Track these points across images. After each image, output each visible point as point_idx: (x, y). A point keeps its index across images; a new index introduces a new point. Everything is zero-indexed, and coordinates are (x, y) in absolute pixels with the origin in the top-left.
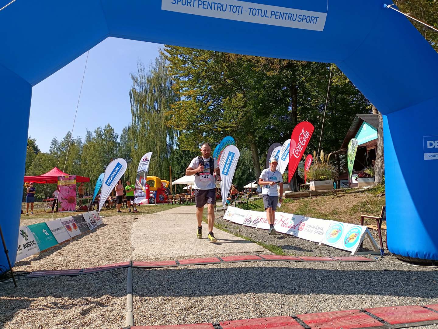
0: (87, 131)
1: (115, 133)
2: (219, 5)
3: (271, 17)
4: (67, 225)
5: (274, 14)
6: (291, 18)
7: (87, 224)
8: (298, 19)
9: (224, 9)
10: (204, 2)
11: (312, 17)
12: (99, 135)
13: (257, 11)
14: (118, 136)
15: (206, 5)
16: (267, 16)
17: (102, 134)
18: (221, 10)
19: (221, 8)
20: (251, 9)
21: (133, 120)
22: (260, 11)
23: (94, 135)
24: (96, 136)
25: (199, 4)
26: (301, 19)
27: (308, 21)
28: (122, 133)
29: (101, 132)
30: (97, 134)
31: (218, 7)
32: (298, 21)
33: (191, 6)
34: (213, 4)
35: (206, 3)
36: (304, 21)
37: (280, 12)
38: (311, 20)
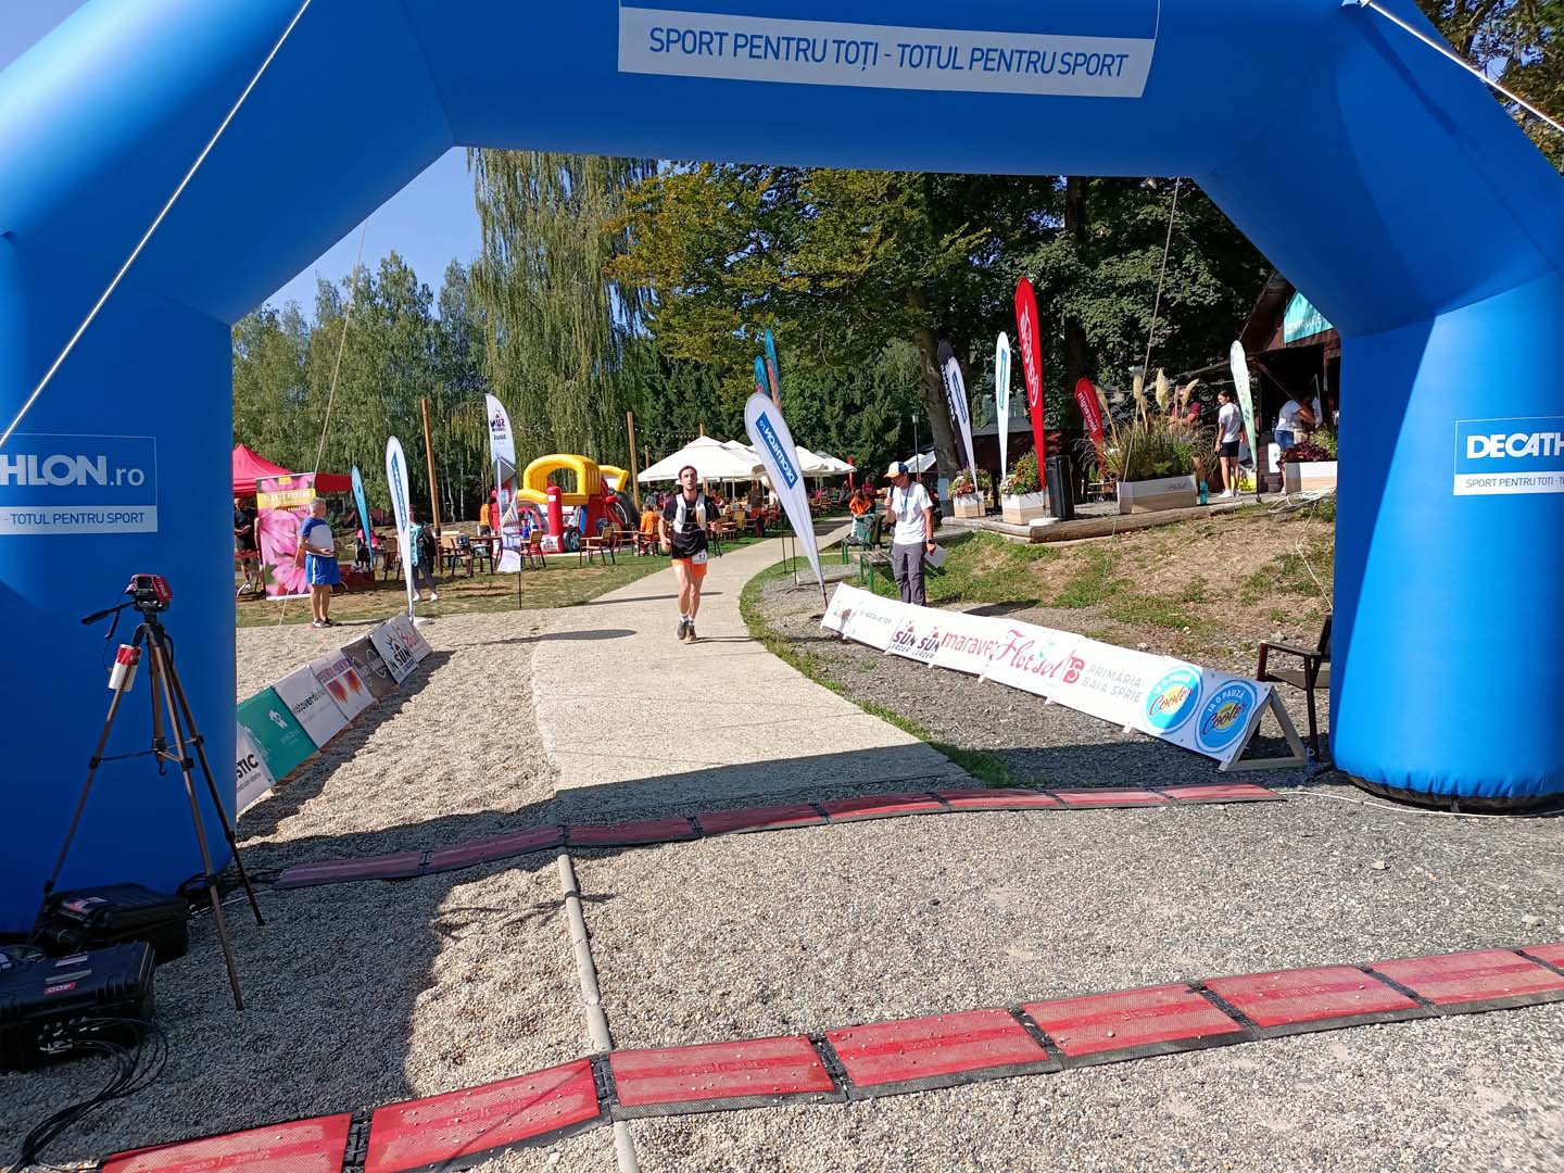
0: (320, 283)
1: (419, 285)
2: (803, 45)
3: (970, 68)
4: (331, 681)
5: (981, 56)
6: (1035, 67)
7: (385, 666)
8: (1059, 66)
9: (818, 55)
10: (753, 37)
11: (1106, 56)
12: (364, 295)
13: (926, 51)
14: (430, 295)
15: (759, 47)
16: (956, 65)
17: (373, 289)
18: (807, 60)
19: (809, 53)
20: (904, 46)
21: (486, 241)
22: (935, 52)
23: (346, 296)
24: (355, 297)
25: (736, 46)
26: (1068, 64)
27: (1092, 70)
28: (443, 283)
29: (368, 281)
30: (358, 291)
31: (798, 50)
32: (1060, 72)
33: (711, 54)
34: (784, 43)
35: (761, 42)
36: (1081, 70)
37: (1002, 51)
38: (1104, 65)
